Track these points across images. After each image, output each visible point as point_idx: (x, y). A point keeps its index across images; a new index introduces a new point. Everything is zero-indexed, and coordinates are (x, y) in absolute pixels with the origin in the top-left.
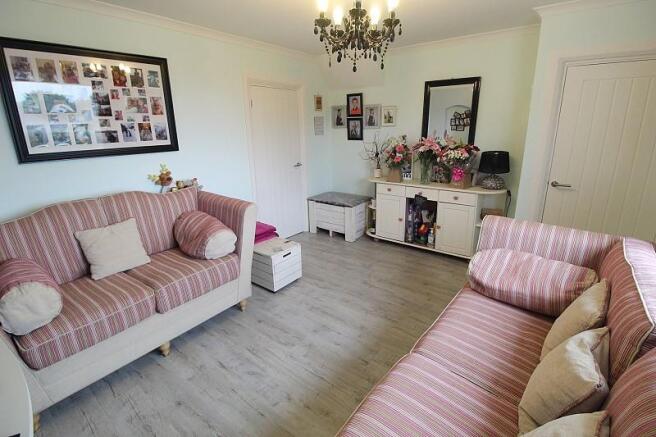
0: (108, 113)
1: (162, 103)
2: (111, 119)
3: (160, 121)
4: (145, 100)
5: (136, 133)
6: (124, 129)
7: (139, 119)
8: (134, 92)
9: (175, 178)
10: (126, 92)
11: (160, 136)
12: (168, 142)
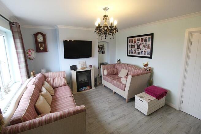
0: (139, 48)
1: (150, 46)
2: (139, 49)
3: (149, 50)
4: (146, 45)
5: (143, 53)
6: (141, 52)
7: (144, 49)
8: (144, 43)
9: (149, 66)
10: (143, 43)
11: (148, 54)
12: (149, 56)
